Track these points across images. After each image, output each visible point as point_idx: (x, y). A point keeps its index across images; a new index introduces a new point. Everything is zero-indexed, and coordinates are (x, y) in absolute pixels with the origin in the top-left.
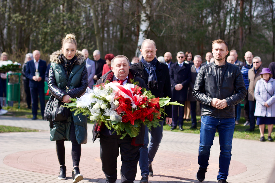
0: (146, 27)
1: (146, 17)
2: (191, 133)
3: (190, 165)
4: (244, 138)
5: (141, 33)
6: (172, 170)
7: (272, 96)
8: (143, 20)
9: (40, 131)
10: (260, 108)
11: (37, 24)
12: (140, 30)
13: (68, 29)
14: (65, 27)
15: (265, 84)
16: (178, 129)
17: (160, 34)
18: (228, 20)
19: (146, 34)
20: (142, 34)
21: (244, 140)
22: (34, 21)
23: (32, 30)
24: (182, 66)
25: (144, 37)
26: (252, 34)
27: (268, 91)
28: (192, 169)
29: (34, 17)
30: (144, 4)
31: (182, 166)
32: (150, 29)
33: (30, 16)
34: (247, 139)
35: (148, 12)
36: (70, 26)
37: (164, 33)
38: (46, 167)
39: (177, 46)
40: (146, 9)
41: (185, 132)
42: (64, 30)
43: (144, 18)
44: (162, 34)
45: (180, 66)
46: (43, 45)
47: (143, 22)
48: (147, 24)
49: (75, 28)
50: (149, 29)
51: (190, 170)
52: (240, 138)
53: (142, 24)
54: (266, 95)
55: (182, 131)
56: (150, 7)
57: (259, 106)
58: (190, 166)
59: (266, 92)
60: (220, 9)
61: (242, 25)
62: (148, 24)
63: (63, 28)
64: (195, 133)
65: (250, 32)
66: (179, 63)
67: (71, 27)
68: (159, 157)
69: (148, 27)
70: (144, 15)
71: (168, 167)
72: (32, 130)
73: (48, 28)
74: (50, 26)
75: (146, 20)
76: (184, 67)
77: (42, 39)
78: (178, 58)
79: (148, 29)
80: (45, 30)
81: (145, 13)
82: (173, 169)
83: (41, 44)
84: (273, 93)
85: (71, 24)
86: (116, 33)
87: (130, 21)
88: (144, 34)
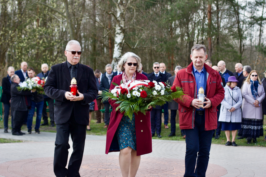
1: (120, 30)
2: (169, 140)
3: (173, 169)
4: (220, 143)
5: (116, 45)
6: (156, 174)
7: (237, 103)
8: (118, 33)
9: (24, 141)
10: (224, 114)
11: (13, 39)
12: (115, 43)
13: (44, 43)
14: (41, 42)
15: (230, 91)
16: (156, 137)
17: (134, 46)
18: (196, 32)
20: (117, 46)
21: (220, 145)
22: (10, 36)
23: (8, 44)
24: (158, 76)
25: (118, 49)
26: (220, 44)
27: (233, 98)
28: (176, 173)
29: (10, 32)
30: (118, 17)
31: (166, 171)
33: (6, 31)
34: (223, 144)
35: (122, 26)
36: (45, 40)
37: (138, 45)
38: (36, 175)
39: (148, 58)
40: (120, 22)
41: (163, 139)
42: (40, 45)
43: (119, 31)
44: (136, 46)
45: (156, 76)
46: (20, 59)
47: (117, 35)
49: (51, 43)
50: (124, 41)
51: (174, 174)
52: (216, 144)
53: (117, 37)
54: (232, 101)
55: (160, 138)
56: (124, 20)
57: (223, 112)
58: (173, 171)
59: (232, 98)
60: (188, 21)
61: (210, 36)
62: (123, 36)
63: (39, 42)
64: (173, 140)
65: (218, 43)
66: (155, 74)
67: (47, 41)
68: (143, 163)
69: (123, 40)
70: (119, 28)
71: (153, 172)
72: (16, 140)
73: (25, 43)
74: (26, 41)
75: (121, 33)
76: (161, 77)
77: (18, 53)
78: (154, 69)
79: (122, 41)
80: (22, 45)
81: (120, 26)
82: (158, 173)
83: (18, 58)
84: (237, 99)
85: (47, 38)
86: (88, 46)
87: (104, 35)
88: (119, 46)
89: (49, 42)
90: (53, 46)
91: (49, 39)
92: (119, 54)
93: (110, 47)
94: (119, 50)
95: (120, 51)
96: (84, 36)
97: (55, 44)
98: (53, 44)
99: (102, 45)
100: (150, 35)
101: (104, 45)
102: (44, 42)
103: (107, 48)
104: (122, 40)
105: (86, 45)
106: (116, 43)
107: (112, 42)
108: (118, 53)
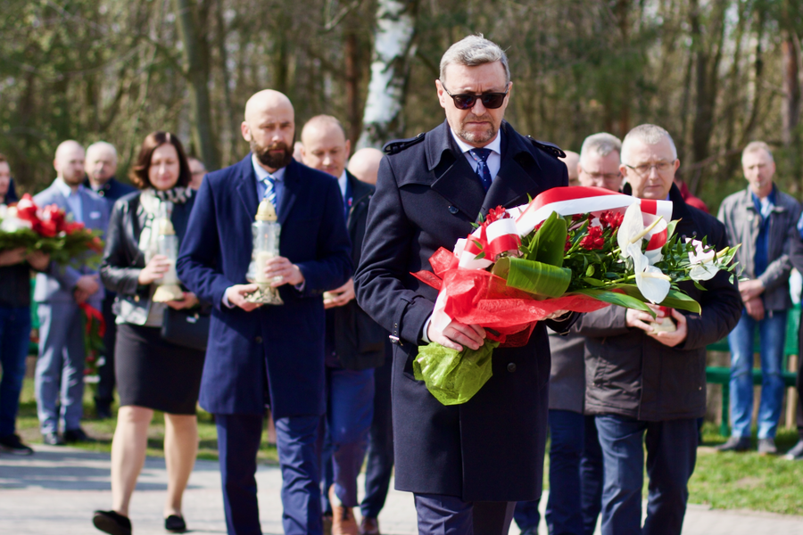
0: (400, 42)
5: (377, 68)
8: (387, 16)
12: (374, 56)
13: (57, 51)
18: (732, 14)
19: (398, 73)
20: (384, 72)
25: (389, 84)
32: (418, 53)
36: (65, 39)
42: (41, 57)
43: (393, 7)
47: (385, 24)
48: (405, 31)
49: (89, 48)
50: (413, 50)
53: (383, 31)
62: (410, 30)
67: (73, 41)
69: (409, 45)
75: (401, 12)
79: (407, 51)
85: (71, 30)
86: (254, 68)
87: (328, 18)
88: (390, 73)
89: (83, 47)
90: (99, 62)
91: (81, 33)
92: (391, 109)
93: (349, 72)
94: (391, 90)
95: (398, 92)
96: (237, 24)
97: (107, 54)
98: (98, 54)
99: (317, 64)
100: (527, 26)
101: (326, 66)
102: (56, 42)
103: (337, 75)
104: (404, 46)
105: (247, 61)
106: (380, 58)
107: (361, 53)
108: (389, 102)
